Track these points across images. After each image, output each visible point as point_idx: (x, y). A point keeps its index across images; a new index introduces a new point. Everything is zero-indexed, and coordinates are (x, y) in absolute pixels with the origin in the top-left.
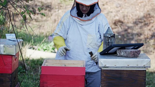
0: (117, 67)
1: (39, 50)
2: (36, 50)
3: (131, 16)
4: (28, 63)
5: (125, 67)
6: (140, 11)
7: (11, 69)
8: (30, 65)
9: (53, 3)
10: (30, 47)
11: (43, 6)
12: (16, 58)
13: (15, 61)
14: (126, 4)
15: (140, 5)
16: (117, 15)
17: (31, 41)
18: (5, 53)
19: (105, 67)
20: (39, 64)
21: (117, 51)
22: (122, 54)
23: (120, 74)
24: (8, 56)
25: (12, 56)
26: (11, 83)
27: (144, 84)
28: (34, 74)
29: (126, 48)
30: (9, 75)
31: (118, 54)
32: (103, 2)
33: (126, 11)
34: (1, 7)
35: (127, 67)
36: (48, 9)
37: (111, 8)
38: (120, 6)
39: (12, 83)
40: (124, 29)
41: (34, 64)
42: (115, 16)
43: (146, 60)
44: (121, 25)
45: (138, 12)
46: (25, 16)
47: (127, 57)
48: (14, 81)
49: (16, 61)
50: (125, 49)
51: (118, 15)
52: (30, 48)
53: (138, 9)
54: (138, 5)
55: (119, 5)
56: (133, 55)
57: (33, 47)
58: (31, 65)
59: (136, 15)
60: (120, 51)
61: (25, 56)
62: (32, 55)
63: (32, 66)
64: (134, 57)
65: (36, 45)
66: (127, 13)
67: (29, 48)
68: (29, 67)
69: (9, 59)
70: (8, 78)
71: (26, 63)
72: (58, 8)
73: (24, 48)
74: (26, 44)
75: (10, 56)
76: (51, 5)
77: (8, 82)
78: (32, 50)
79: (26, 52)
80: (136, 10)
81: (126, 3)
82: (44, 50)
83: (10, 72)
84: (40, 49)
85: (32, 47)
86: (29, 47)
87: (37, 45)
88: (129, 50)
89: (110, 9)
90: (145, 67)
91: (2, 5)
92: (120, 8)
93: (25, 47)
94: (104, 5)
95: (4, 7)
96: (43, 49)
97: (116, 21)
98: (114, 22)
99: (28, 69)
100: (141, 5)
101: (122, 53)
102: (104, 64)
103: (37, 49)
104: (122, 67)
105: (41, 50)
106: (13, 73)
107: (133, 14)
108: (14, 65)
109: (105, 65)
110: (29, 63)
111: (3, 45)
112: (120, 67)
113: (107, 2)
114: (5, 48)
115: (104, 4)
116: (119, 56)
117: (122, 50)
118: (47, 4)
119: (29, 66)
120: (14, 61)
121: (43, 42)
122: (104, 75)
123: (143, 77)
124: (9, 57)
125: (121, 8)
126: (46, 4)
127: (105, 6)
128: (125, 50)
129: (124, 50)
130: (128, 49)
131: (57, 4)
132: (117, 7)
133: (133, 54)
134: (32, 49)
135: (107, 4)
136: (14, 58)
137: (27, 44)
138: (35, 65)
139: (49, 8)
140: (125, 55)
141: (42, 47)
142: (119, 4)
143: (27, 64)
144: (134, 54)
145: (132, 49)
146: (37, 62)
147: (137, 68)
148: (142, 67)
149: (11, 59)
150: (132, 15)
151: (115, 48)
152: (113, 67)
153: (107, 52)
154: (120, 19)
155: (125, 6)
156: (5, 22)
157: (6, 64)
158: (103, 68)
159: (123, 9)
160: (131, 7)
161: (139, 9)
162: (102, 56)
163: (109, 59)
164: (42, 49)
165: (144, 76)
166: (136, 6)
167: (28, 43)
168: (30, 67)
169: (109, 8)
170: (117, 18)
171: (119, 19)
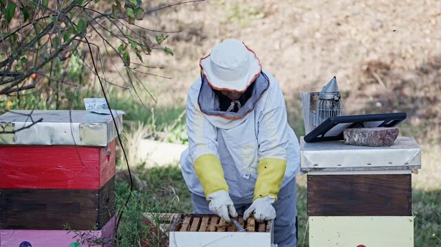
0: (342, 169)
1: (170, 142)
2: (162, 141)
3: (411, 51)
4: (142, 175)
5: (362, 169)
6: (432, 38)
7: (98, 180)
8: (149, 179)
9: (207, 22)
10: (147, 135)
11: (181, 30)
12: (110, 152)
13: (107, 161)
14: (398, 21)
15: (433, 22)
16: (375, 51)
17: (149, 119)
18: (83, 143)
19: (315, 169)
20: (171, 176)
21: (344, 133)
22: (356, 139)
23: (352, 184)
24: (91, 149)
25: (100, 148)
26: (99, 212)
27: (407, 206)
28: (159, 200)
29: (366, 124)
30: (93, 192)
31: (347, 138)
32: (336, 17)
33: (398, 37)
34: (72, 36)
35: (366, 169)
36: (194, 38)
37: (358, 30)
38: (382, 27)
39: (102, 212)
40: (392, 84)
41: (159, 176)
42: (368, 53)
43: (411, 150)
44: (385, 74)
45: (428, 40)
46: (126, 55)
47: (366, 145)
48: (106, 207)
49: (109, 160)
50: (363, 127)
51: (378, 49)
52: (148, 137)
53: (428, 32)
54: (430, 22)
55: (378, 24)
56: (381, 141)
57: (155, 135)
58: (151, 179)
59: (423, 49)
60: (351, 132)
61: (135, 157)
62: (152, 153)
63: (154, 181)
64: (383, 146)
65: (162, 130)
66: (401, 43)
67: (146, 138)
68: (146, 185)
69: (93, 157)
70: (92, 200)
71: (138, 175)
72: (221, 34)
73: (132, 137)
74: (137, 128)
75: (95, 150)
76: (201, 29)
77: (91, 208)
78: (151, 142)
79: (136, 148)
80: (425, 36)
81: (397, 17)
82: (182, 142)
83: (95, 186)
84: (173, 139)
85: (153, 134)
86: (145, 134)
87: (165, 129)
88: (373, 130)
89: (356, 35)
90: (408, 168)
91: (75, 32)
92: (380, 31)
93: (136, 134)
94: (339, 24)
95: (78, 36)
96: (181, 139)
97: (370, 64)
98: (365, 67)
99: (144, 188)
100: (437, 22)
101: (355, 136)
102: (313, 163)
103: (165, 140)
104: (354, 169)
105: (175, 143)
106: (102, 188)
107: (414, 45)
108: (105, 169)
109: (315, 163)
110: (145, 175)
111: (79, 124)
112: (350, 168)
113: (347, 17)
114: (82, 131)
115: (340, 22)
116: (348, 144)
117: (355, 130)
118: (192, 26)
119: (145, 182)
120: (104, 161)
121: (179, 120)
122: (315, 188)
123: (405, 190)
124: (93, 152)
125: (385, 32)
126: (188, 25)
127: (344, 28)
128: (363, 129)
129: (359, 130)
130: (369, 127)
131: (216, 24)
132: (373, 29)
133: (379, 137)
134: (153, 138)
135: (347, 22)
136: (103, 154)
137: (140, 127)
138: (162, 179)
139: (197, 35)
140: (363, 140)
141: (177, 135)
142: (378, 21)
143: (139, 177)
144: (383, 139)
145: (380, 126)
146: (165, 173)
147: (390, 170)
148: (402, 168)
149: (97, 156)
150: (413, 48)
151: (340, 125)
152: (335, 168)
153: (320, 136)
154: (383, 60)
155: (394, 25)
156: (83, 75)
157: (86, 168)
158: (310, 171)
159: (390, 35)
160: (410, 28)
161: (432, 32)
162: (310, 144)
163: (325, 149)
164: (179, 139)
165: (407, 187)
166: (424, 26)
167: (143, 124)
168: (147, 183)
169: (353, 32)
170: (374, 57)
171: (379, 59)
